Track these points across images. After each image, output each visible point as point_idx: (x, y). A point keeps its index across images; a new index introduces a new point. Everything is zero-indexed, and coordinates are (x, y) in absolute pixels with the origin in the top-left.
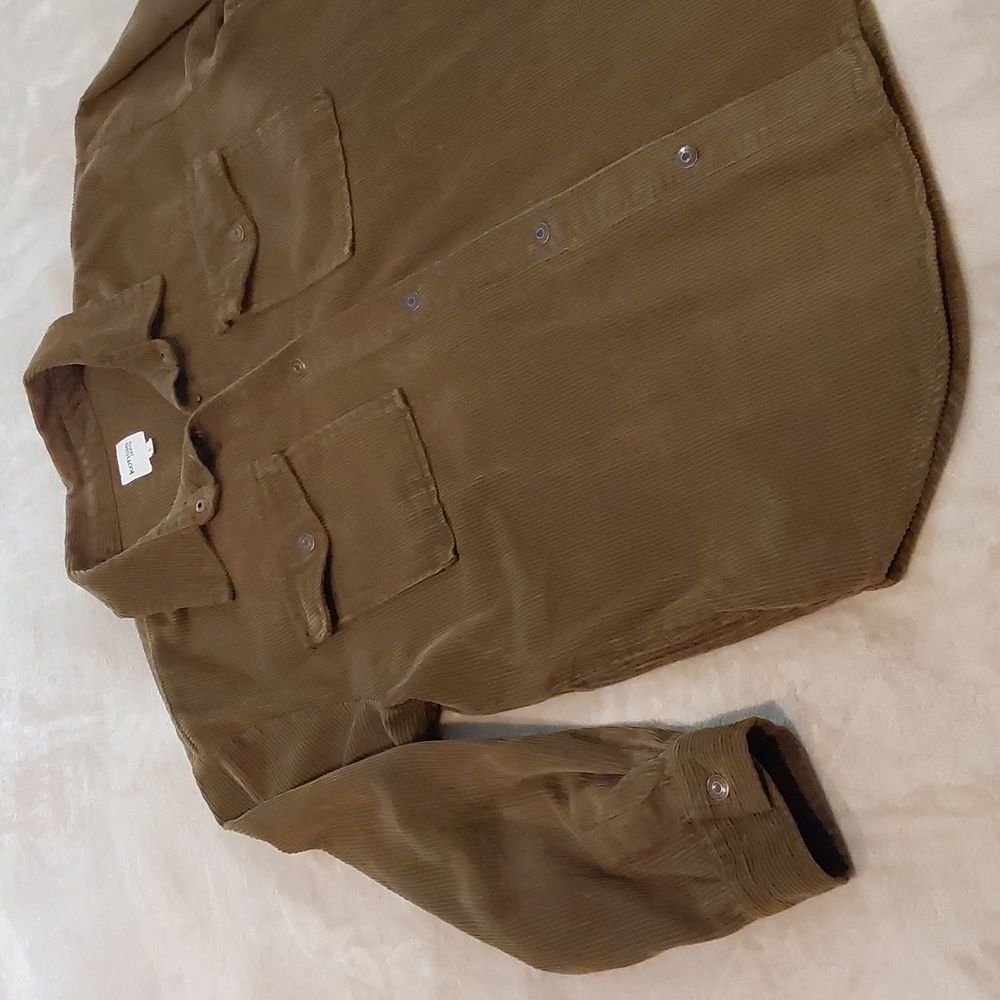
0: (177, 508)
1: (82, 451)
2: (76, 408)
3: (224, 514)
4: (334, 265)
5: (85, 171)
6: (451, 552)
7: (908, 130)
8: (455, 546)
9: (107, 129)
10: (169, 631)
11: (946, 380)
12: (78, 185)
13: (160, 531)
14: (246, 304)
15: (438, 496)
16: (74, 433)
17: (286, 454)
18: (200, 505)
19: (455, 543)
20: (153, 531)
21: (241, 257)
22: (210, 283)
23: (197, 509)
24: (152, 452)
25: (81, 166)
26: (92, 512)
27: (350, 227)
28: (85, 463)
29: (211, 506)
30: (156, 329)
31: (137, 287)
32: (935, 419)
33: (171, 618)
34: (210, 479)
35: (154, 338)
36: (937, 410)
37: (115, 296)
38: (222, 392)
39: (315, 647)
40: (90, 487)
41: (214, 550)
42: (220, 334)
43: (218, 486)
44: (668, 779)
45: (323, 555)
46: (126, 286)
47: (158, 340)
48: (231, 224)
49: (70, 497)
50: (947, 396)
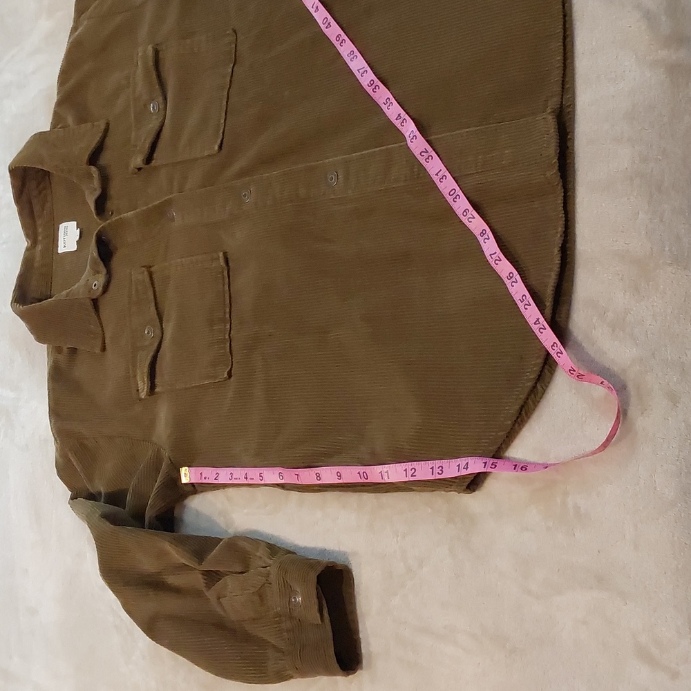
0: (82, 281)
1: (39, 222)
2: (40, 193)
3: (109, 295)
4: (206, 153)
5: (77, 33)
6: (226, 373)
7: (566, 192)
8: (231, 370)
9: (96, 8)
10: (61, 358)
11: (538, 373)
12: (71, 40)
13: (67, 295)
14: (149, 160)
15: (230, 334)
16: (37, 209)
17: (152, 269)
18: (95, 285)
19: (232, 367)
20: (64, 293)
21: (153, 125)
22: (133, 134)
23: (93, 287)
24: (78, 237)
25: (74, 29)
26: (36, 265)
27: (221, 131)
28: (40, 230)
29: (101, 289)
30: (94, 159)
31: (89, 125)
32: (523, 397)
33: (65, 350)
34: (104, 271)
35: (90, 165)
36: (527, 391)
37: (76, 127)
38: (122, 216)
39: (141, 400)
40: (39, 248)
41: (99, 316)
42: (133, 174)
43: (108, 276)
44: (270, 584)
45: (156, 345)
46: (85, 121)
47: (92, 167)
48: (152, 100)
49: (27, 249)
50: (536, 383)
